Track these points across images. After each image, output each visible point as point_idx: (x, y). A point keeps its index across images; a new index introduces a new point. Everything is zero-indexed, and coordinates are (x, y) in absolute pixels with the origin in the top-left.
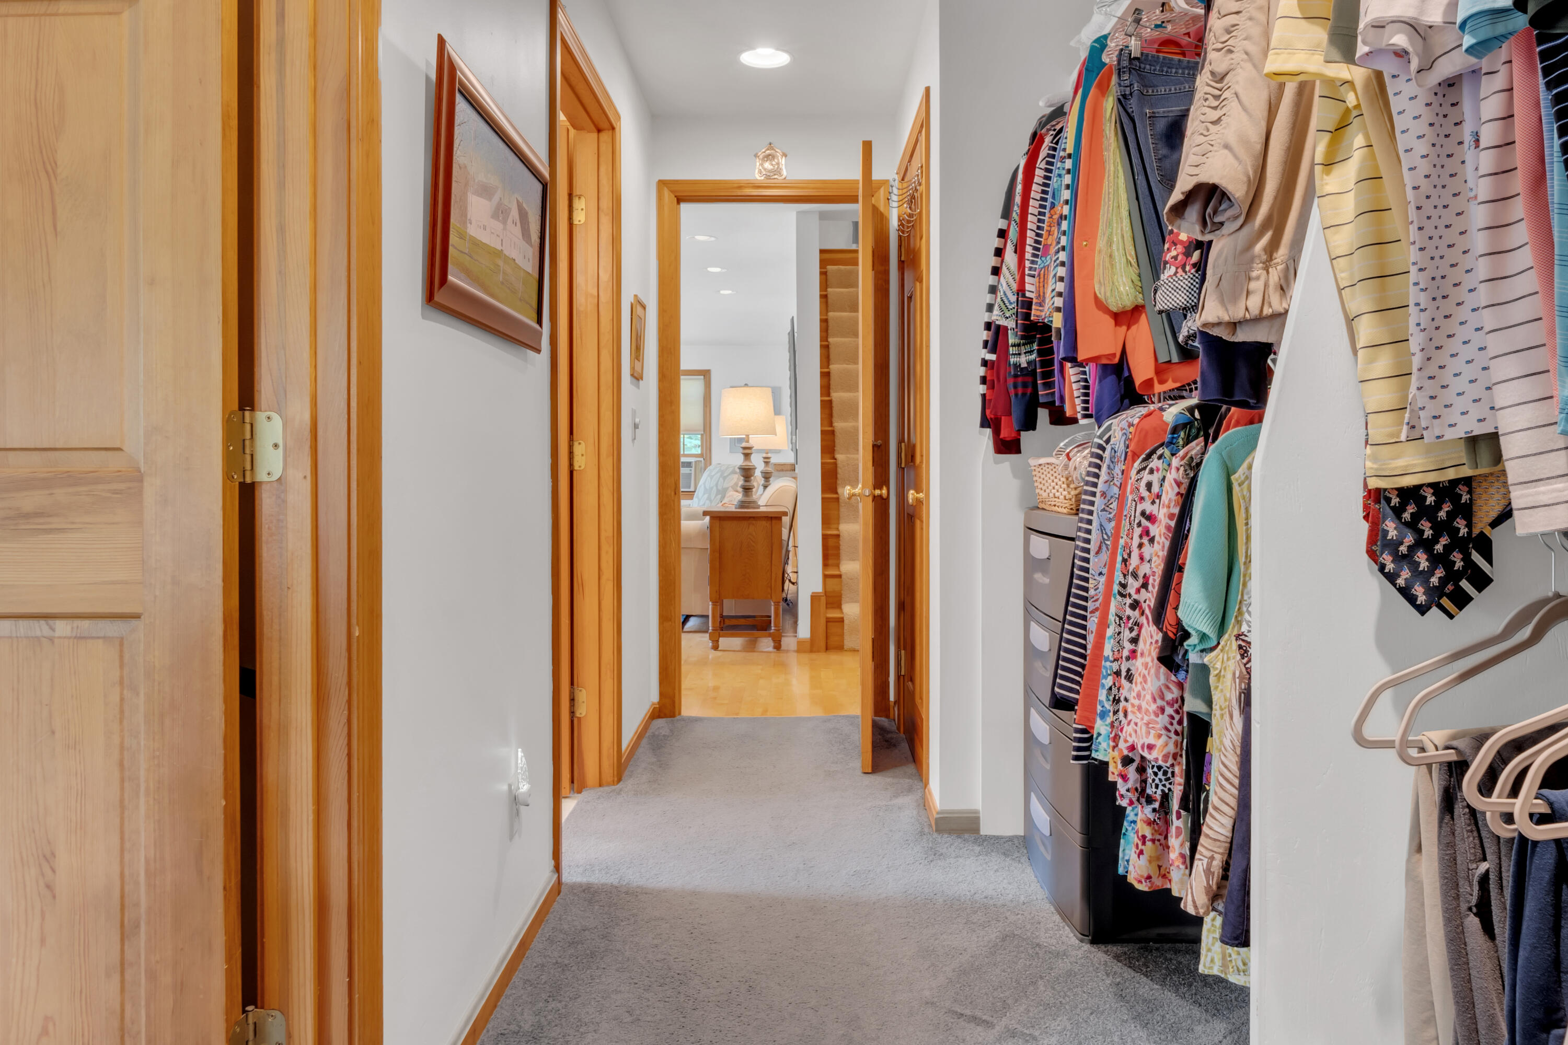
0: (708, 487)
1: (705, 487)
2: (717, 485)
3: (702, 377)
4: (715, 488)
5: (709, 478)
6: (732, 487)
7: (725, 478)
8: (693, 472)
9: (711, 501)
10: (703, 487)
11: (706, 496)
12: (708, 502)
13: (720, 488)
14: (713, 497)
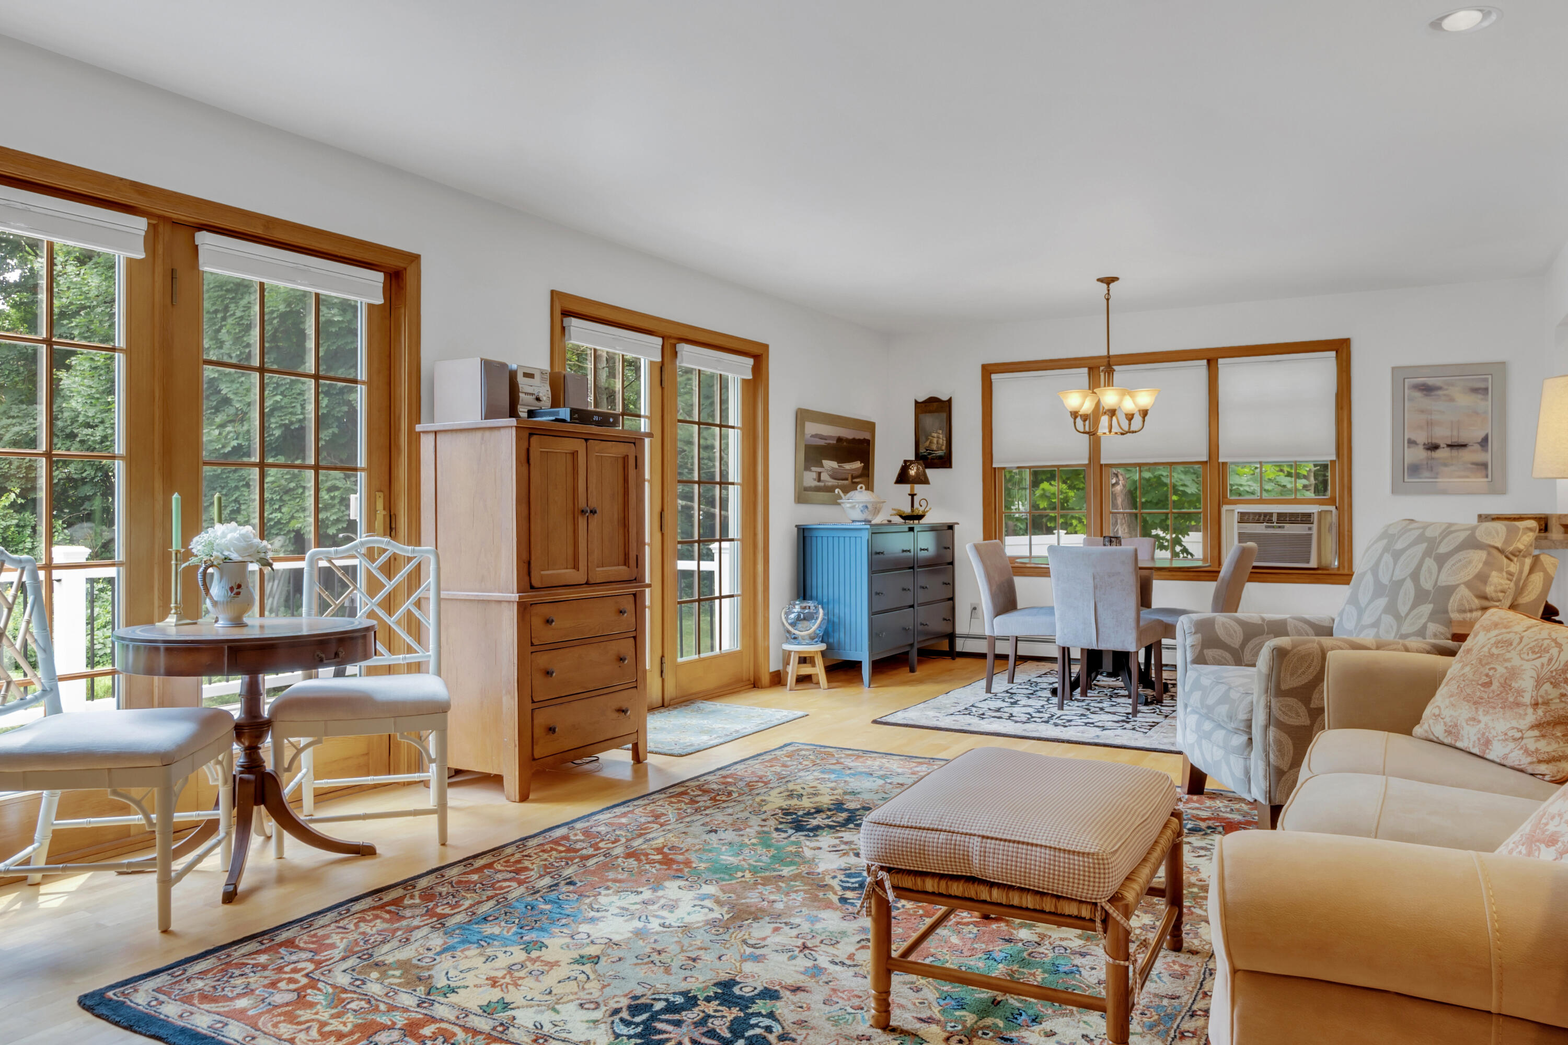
0: (1385, 580)
1: (1377, 581)
2: (1415, 576)
3: (1333, 354)
4: (1409, 585)
5: (1387, 558)
6: (1468, 585)
7: (1441, 560)
8: (1314, 532)
9: (1398, 618)
10: (1369, 577)
11: (1382, 602)
12: (1388, 619)
13: (1427, 585)
14: (1403, 609)
